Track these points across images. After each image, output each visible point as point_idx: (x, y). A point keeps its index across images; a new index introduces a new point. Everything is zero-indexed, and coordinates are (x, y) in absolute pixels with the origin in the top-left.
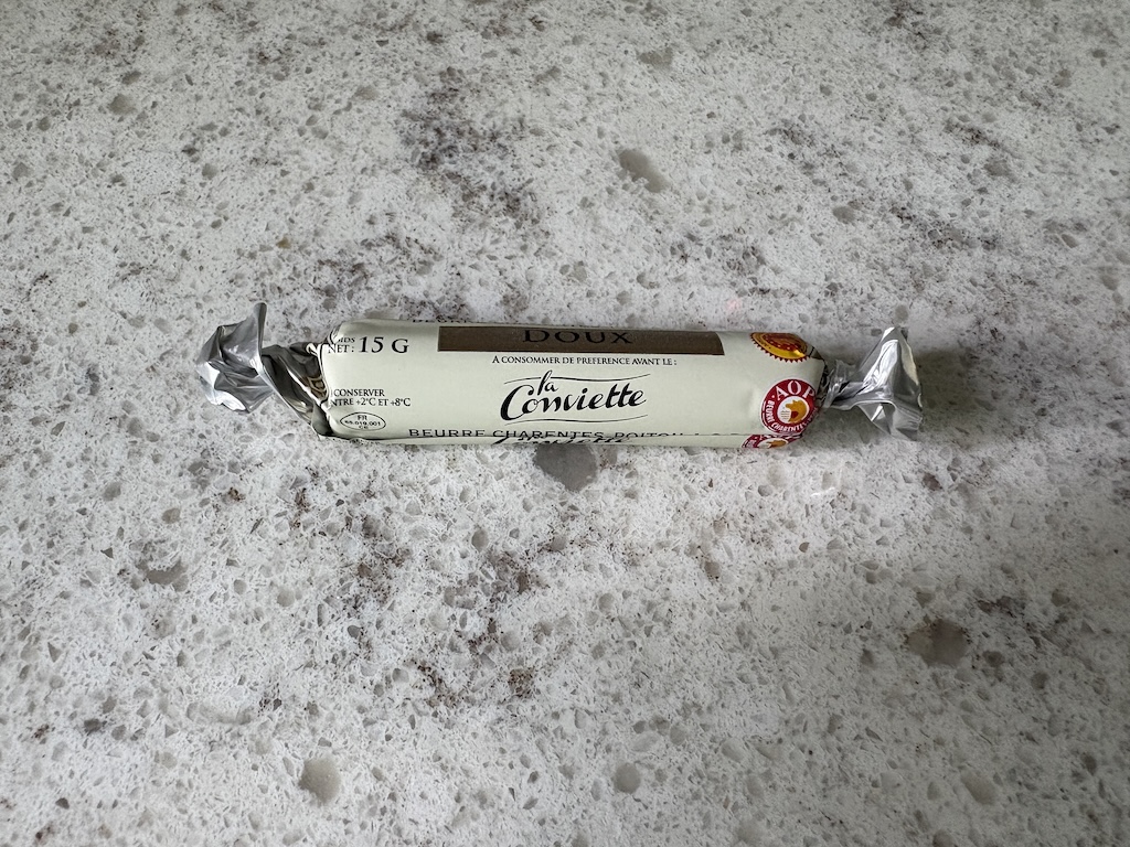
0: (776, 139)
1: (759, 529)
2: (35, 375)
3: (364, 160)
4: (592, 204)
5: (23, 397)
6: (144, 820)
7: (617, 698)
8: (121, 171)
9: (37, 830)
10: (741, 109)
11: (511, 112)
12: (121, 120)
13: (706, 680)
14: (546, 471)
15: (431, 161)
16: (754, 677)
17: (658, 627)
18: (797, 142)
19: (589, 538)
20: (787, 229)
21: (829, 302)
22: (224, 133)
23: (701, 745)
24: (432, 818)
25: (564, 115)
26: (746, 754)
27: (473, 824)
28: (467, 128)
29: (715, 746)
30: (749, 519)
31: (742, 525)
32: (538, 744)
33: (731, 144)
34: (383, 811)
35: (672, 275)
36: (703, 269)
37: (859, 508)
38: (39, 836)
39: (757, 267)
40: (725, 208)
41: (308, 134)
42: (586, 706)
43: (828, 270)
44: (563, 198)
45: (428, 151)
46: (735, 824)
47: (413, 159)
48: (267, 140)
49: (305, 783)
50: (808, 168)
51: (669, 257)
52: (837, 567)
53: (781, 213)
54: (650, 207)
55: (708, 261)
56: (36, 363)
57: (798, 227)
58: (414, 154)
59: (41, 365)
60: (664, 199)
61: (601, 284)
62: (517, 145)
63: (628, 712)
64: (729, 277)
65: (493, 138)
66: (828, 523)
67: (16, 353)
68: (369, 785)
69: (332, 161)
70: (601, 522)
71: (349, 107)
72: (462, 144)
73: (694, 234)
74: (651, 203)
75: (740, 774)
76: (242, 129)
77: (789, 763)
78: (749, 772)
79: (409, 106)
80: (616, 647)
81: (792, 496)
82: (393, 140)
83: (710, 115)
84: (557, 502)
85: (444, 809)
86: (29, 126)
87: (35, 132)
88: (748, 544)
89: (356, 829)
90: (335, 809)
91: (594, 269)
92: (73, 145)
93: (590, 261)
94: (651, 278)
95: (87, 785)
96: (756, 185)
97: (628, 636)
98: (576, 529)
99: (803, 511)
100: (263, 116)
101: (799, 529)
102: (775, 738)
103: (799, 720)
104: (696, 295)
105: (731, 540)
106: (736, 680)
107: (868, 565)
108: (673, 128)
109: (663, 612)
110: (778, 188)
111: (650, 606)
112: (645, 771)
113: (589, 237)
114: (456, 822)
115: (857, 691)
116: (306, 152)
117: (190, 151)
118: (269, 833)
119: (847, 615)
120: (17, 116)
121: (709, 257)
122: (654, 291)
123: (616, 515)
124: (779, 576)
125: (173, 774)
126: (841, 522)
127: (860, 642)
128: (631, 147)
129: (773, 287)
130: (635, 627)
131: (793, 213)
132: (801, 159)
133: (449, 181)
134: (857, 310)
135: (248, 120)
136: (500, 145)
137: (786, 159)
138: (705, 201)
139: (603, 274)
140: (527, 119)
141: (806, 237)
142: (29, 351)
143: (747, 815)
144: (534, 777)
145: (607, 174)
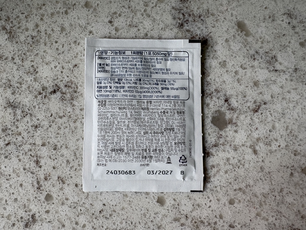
0: (285, 17)
1: (268, 141)
2: (79, 96)
3: (162, 25)
4: (229, 41)
5: (77, 103)
6: (123, 209)
7: (230, 183)
8: (92, 29)
9: (100, 210)
10: (275, 6)
11: (205, 7)
12: (89, 11)
13: (252, 179)
14: (215, 125)
15: (181, 25)
16: (264, 179)
17: (241, 166)
18: (291, 18)
19: (225, 143)
20: (285, 49)
21: (294, 75)
22: (120, 15)
23: (250, 194)
24: (187, 210)
25: (221, 8)
26: (260, 197)
27: (197, 211)
28: (191, 13)
29: (253, 195)
30: (266, 139)
31: (264, 140)
32: (212, 194)
33: (271, 19)
34: (176, 208)
35: (251, 65)
36: (260, 63)
37: (295, 136)
38: (100, 212)
39: (275, 62)
40: (268, 42)
41: (145, 16)
42: (223, 185)
43: (295, 63)
44: (220, 39)
45: (180, 22)
46: (256, 212)
47: (176, 25)
48: (133, 18)
49: (158, 202)
50: (294, 27)
51: (250, 59)
52: (287, 151)
53: (284, 44)
54: (245, 42)
55: (262, 60)
56: (79, 93)
57: (288, 49)
58: (176, 23)
59: (80, 93)
60: (250, 39)
61: (230, 68)
62: (206, 19)
63: (233, 186)
64: (267, 66)
65: (200, 17)
66: (286, 140)
67: (72, 89)
68: (173, 202)
69: (152, 25)
70: (228, 139)
71: (156, 6)
72: (190, 19)
73: (258, 51)
74: (246, 40)
75: (258, 201)
76: (125, 14)
77: (270, 199)
78: (260, 201)
79: (174, 5)
80: (231, 171)
81: (278, 132)
82: (170, 18)
83: (266, 8)
84: (217, 133)
85: (190, 208)
86: (62, 13)
87: (65, 15)
88: (265, 145)
89: (170, 211)
90: (165, 207)
91: (228, 63)
92: (76, 20)
93: (228, 60)
94: (245, 66)
95: (109, 201)
96: (277, 34)
97: (233, 168)
98: (222, 141)
99: (280, 136)
100: (130, 9)
101: (279, 142)
102: (267, 193)
103: (273, 189)
104: (257, 72)
105: (261, 144)
106: (259, 179)
107: (295, 151)
108: (254, 13)
109: (243, 163)
110: (284, 35)
111: (239, 161)
112: (236, 200)
113: (228, 53)
114: (193, 210)
115: (288, 182)
116: (144, 22)
117: (110, 22)
118: (151, 212)
119: (288, 164)
120: (58, 9)
121: (262, 59)
122: (245, 70)
123: (232, 137)
124: (272, 153)
125: (128, 199)
126: (290, 140)
127: (290, 171)
128: (241, 20)
129: (279, 69)
130: (235, 166)
131: (287, 44)
132: (292, 24)
133: (187, 33)
134: (302, 77)
135: (126, 10)
136: (202, 20)
137: (287, 24)
138: (262, 39)
139: (231, 64)
140: (210, 9)
141: (290, 52)
142: (76, 89)
143: (259, 210)
144: (210, 201)
145: (234, 30)
